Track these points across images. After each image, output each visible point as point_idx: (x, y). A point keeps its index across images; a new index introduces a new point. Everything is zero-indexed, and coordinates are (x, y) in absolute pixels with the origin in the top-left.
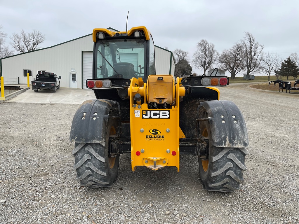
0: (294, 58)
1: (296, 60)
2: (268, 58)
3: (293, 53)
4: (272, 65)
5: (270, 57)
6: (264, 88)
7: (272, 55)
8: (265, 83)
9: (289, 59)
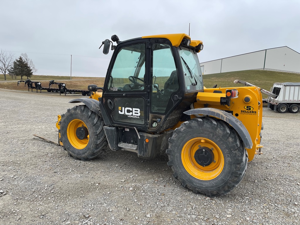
0: (24, 58)
1: (27, 60)
2: (2, 55)
3: (24, 53)
4: (7, 63)
5: (4, 55)
6: (9, 88)
7: (5, 53)
8: (6, 83)
9: (21, 58)
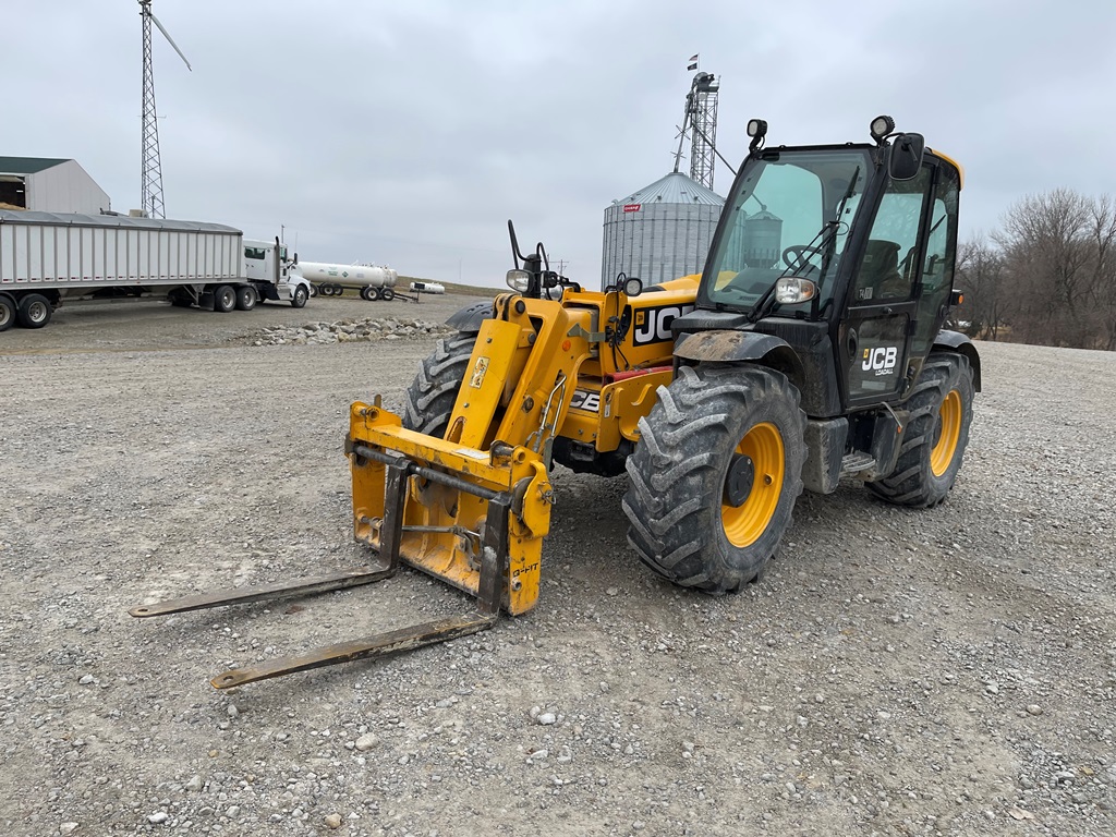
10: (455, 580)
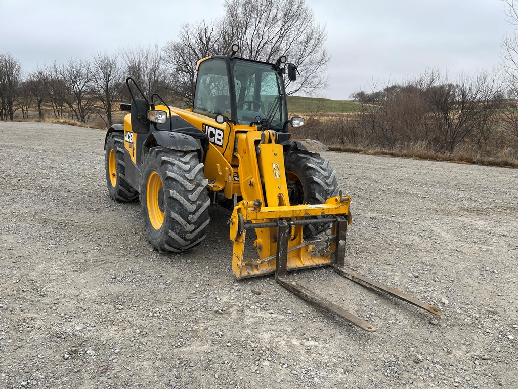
10: (311, 265)
